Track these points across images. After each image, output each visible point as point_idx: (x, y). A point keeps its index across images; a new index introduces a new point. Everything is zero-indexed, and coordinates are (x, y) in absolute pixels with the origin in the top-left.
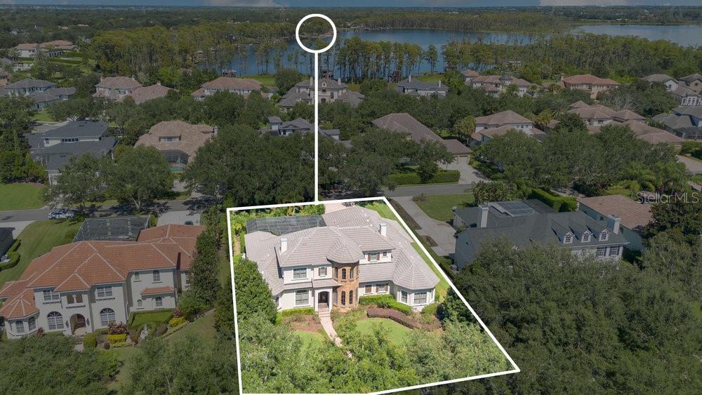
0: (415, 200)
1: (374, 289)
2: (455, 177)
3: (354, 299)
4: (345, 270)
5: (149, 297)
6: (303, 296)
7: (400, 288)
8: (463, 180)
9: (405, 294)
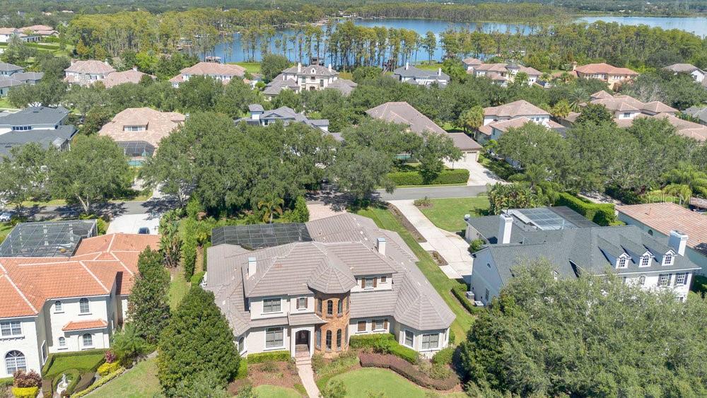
0: (417, 204)
1: (369, 326)
2: (463, 177)
3: (343, 341)
4: (332, 302)
5: (74, 333)
6: (277, 335)
7: (403, 327)
8: (472, 180)
9: (410, 334)
